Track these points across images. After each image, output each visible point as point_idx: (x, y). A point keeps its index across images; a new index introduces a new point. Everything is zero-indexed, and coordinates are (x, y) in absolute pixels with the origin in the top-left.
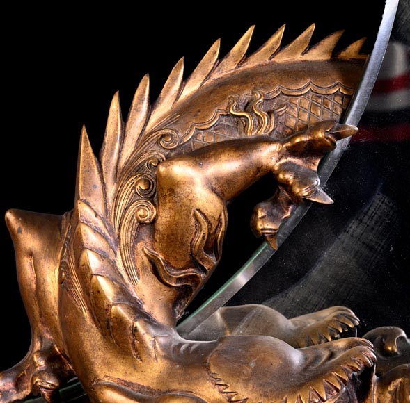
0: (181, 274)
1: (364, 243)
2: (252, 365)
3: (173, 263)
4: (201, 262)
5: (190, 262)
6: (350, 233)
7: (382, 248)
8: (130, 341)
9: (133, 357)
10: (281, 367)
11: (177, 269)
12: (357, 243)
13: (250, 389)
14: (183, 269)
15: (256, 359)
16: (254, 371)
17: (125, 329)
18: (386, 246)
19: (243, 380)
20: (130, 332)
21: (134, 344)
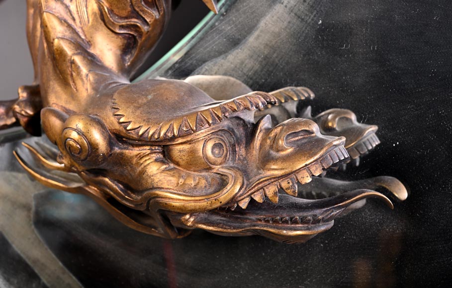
0: (124, 22)
1: (296, 14)
2: (150, 97)
3: (116, 11)
4: (141, 13)
5: (132, 12)
6: (284, 4)
7: (312, 20)
8: (69, 73)
9: (71, 87)
10: (175, 103)
11: (121, 18)
12: (290, 13)
13: (137, 114)
14: (126, 18)
15: (155, 93)
16: (149, 102)
17: (65, 61)
18: (315, 18)
19: (134, 106)
20: (69, 64)
21: (72, 75)
